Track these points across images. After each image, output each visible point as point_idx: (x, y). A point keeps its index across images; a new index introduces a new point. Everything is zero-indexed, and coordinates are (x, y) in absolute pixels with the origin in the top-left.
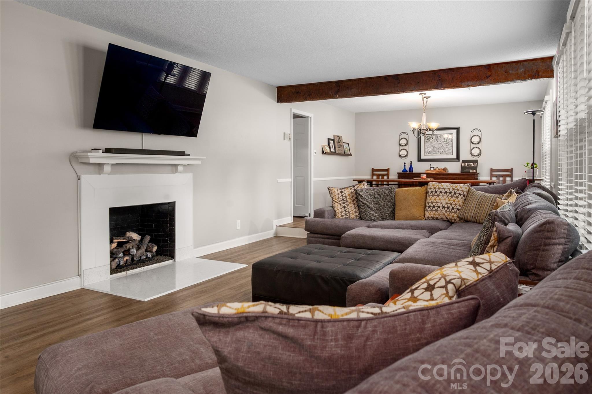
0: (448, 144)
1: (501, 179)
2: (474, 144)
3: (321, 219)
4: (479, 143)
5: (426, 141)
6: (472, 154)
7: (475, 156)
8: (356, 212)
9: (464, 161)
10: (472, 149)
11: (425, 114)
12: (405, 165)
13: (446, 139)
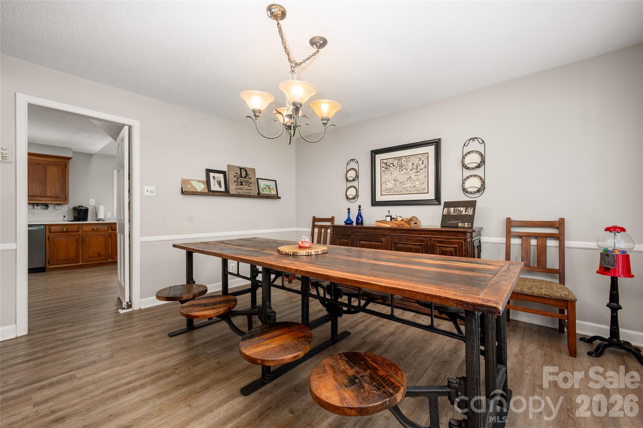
0: (419, 174)
1: (534, 242)
2: (468, 168)
4: (479, 166)
5: (384, 171)
6: (465, 190)
7: (471, 193)
9: (448, 205)
10: (465, 180)
12: (349, 213)
13: (415, 163)
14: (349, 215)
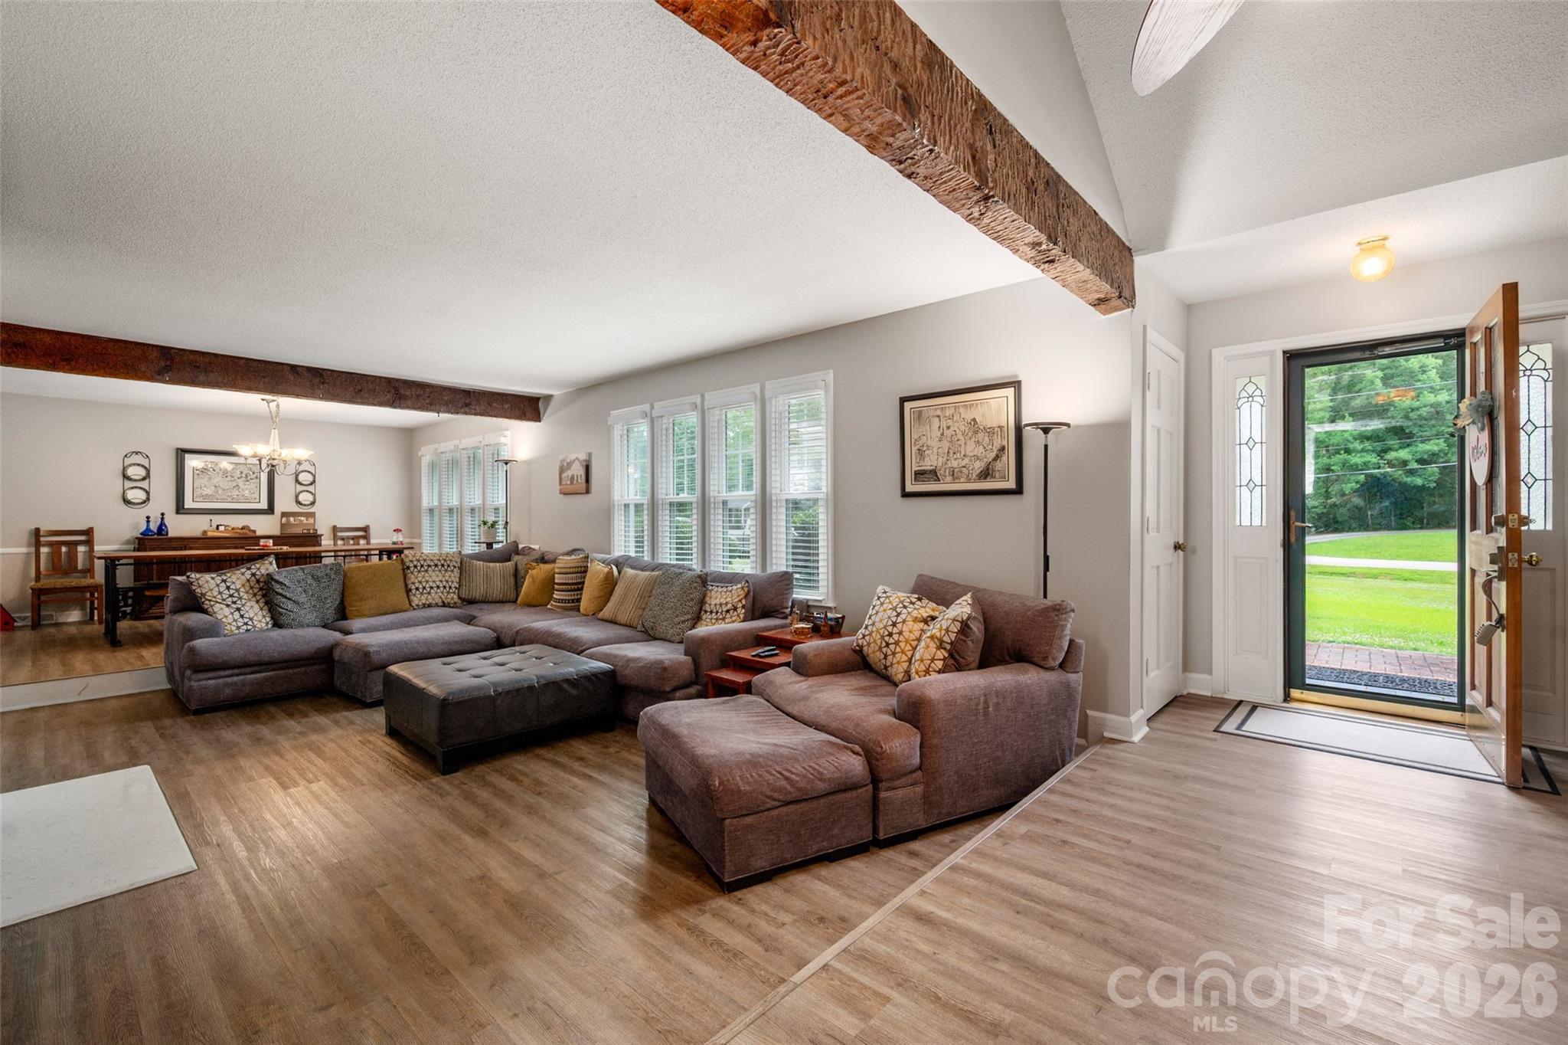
0: (248, 483)
1: (351, 542)
2: (300, 484)
3: (215, 639)
4: (311, 484)
5: (198, 474)
6: (298, 503)
7: (305, 505)
8: (264, 617)
10: (298, 493)
11: (276, 431)
12: (148, 522)
13: (244, 472)
14: (148, 525)
